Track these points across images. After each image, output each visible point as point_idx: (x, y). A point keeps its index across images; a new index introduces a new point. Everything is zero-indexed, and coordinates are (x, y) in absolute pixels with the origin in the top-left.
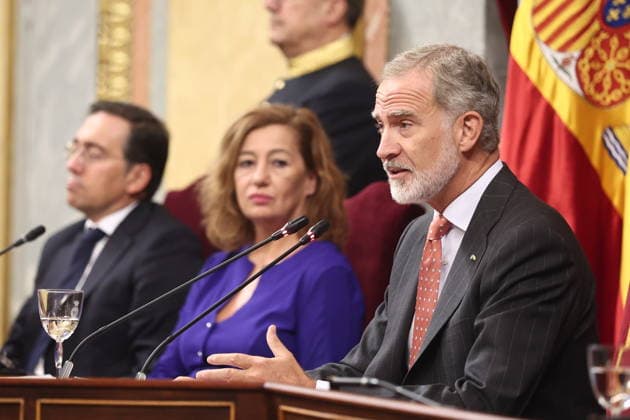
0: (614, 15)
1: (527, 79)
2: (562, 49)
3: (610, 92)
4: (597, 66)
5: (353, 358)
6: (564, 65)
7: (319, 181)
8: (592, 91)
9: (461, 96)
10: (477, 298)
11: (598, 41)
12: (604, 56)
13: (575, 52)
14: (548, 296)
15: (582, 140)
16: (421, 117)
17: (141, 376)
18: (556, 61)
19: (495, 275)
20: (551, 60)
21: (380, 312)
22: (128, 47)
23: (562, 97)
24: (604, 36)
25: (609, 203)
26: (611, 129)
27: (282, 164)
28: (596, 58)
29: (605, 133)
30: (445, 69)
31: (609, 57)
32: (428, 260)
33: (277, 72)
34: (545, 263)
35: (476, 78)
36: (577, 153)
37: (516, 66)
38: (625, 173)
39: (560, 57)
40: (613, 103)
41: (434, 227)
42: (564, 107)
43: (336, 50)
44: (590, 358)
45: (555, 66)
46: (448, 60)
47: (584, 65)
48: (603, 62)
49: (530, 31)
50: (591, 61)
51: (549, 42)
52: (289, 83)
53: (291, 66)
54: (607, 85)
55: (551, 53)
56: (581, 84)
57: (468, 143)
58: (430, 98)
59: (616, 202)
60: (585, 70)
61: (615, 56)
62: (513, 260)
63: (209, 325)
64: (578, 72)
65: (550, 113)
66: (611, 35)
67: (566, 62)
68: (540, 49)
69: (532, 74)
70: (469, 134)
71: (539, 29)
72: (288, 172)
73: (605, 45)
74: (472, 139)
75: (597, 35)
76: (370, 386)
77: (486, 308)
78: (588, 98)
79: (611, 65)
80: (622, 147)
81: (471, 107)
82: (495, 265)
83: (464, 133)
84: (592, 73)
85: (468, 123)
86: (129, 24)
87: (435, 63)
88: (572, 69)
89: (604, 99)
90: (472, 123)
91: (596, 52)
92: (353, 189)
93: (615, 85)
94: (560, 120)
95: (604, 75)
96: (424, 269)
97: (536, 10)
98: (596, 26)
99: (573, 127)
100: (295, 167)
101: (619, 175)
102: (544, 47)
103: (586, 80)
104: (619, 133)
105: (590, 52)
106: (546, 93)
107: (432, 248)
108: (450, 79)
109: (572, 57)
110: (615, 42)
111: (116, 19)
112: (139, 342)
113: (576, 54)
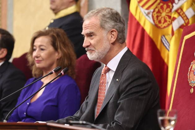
1: (135, 19)
2: (147, 9)
3: (164, 23)
4: (159, 14)
5: (77, 114)
6: (148, 14)
8: (157, 23)
9: (110, 25)
11: (159, 6)
12: (161, 11)
13: (151, 10)
14: (142, 93)
15: (154, 40)
16: (96, 33)
17: (5, 121)
18: (145, 13)
19: (124, 85)
20: (143, 12)
21: (87, 99)
23: (147, 25)
24: (161, 4)
26: (164, 36)
28: (159, 12)
29: (162, 37)
30: (104, 16)
31: (163, 12)
32: (102, 81)
35: (115, 18)
36: (153, 44)
37: (132, 15)
38: (169, 51)
39: (147, 11)
40: (165, 27)
41: (104, 70)
42: (148, 29)
43: (72, 9)
44: (158, 114)
45: (145, 15)
46: (105, 12)
47: (155, 14)
48: (161, 13)
49: (136, 3)
50: (157, 13)
51: (143, 6)
52: (55, 21)
53: (55, 14)
54: (162, 21)
55: (143, 10)
56: (154, 21)
57: (113, 40)
58: (99, 26)
59: (166, 61)
60: (155, 16)
61: (165, 11)
63: (28, 104)
64: (153, 17)
65: (143, 31)
66: (164, 4)
67: (149, 13)
68: (140, 9)
69: (137, 18)
70: (113, 37)
71: (139, 2)
73: (162, 7)
74: (114, 38)
75: (159, 4)
76: (83, 124)
77: (121, 97)
78: (156, 26)
79: (164, 14)
80: (168, 42)
81: (113, 28)
82: (124, 82)
83: (111, 37)
84: (157, 17)
85: (112, 33)
87: (101, 14)
88: (150, 16)
89: (162, 26)
90: (114, 33)
91: (159, 10)
93: (165, 21)
94: (147, 33)
95: (162, 18)
96: (101, 84)
98: (159, 1)
99: (151, 35)
101: (167, 51)
102: (141, 8)
103: (155, 19)
104: (167, 37)
105: (157, 10)
106: (142, 23)
107: (103, 77)
108: (105, 19)
109: (151, 12)
110: (165, 6)
112: (4, 110)
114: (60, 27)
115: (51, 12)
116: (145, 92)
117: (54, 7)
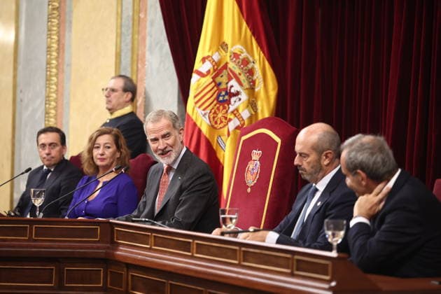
0: (221, 98)
1: (192, 120)
2: (204, 110)
4: (215, 115)
7: (121, 152)
8: (214, 124)
10: (181, 191)
13: (208, 111)
14: (204, 191)
15: (211, 140)
19: (188, 184)
22: (56, 108)
23: (204, 126)
24: (218, 105)
25: (219, 162)
27: (109, 147)
28: (215, 113)
33: (107, 117)
34: (204, 179)
36: (209, 144)
37: (188, 115)
38: (224, 152)
39: (203, 112)
40: (221, 128)
42: (205, 129)
43: (128, 109)
44: (220, 212)
49: (193, 104)
51: (199, 107)
52: (111, 120)
53: (111, 114)
54: (219, 122)
55: (200, 111)
56: (210, 122)
59: (221, 161)
62: (194, 178)
63: (86, 202)
65: (200, 131)
67: (205, 114)
68: (196, 109)
69: (194, 118)
71: (196, 103)
72: (111, 150)
73: (218, 108)
75: (215, 105)
77: (183, 194)
82: (187, 181)
84: (214, 118)
86: (56, 100)
88: (207, 116)
92: (133, 156)
93: (221, 122)
97: (195, 97)
98: (215, 102)
99: (207, 136)
100: (114, 148)
101: (222, 152)
103: (212, 120)
104: (222, 138)
105: (213, 111)
106: (198, 124)
110: (221, 107)
111: (51, 98)
113: (209, 112)
114: (118, 128)
115: (107, 111)
116: (208, 189)
117: (110, 107)
